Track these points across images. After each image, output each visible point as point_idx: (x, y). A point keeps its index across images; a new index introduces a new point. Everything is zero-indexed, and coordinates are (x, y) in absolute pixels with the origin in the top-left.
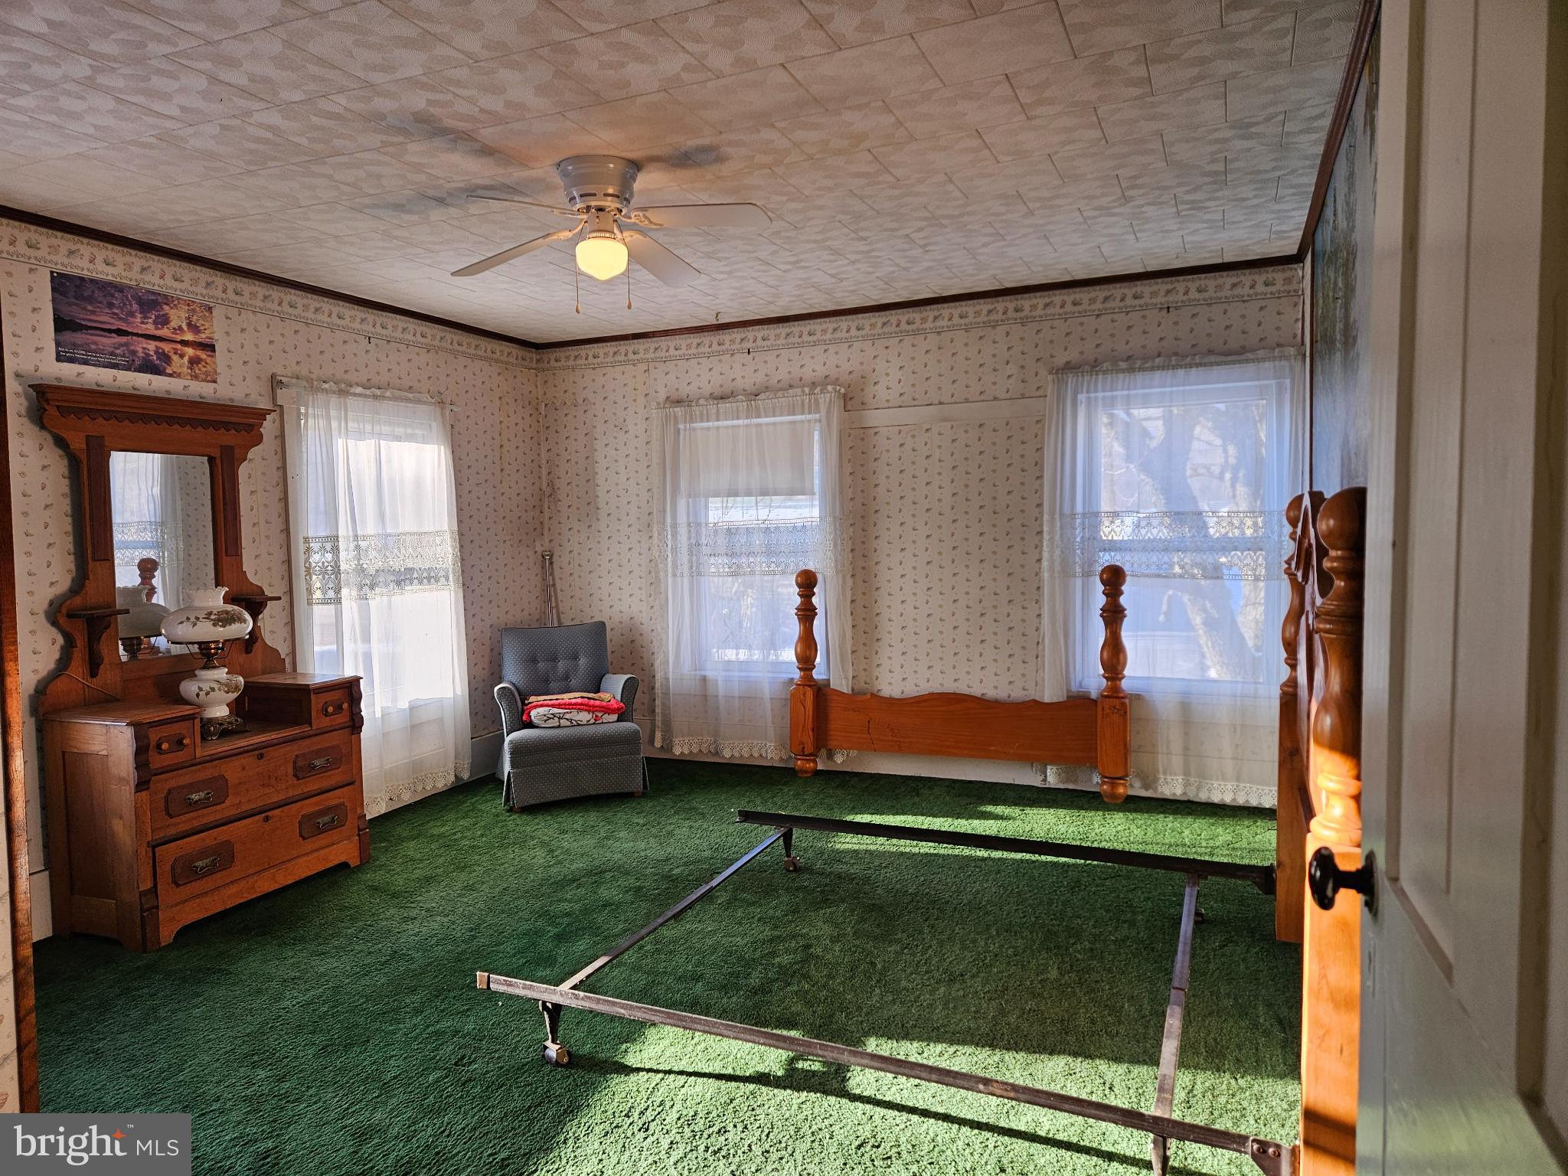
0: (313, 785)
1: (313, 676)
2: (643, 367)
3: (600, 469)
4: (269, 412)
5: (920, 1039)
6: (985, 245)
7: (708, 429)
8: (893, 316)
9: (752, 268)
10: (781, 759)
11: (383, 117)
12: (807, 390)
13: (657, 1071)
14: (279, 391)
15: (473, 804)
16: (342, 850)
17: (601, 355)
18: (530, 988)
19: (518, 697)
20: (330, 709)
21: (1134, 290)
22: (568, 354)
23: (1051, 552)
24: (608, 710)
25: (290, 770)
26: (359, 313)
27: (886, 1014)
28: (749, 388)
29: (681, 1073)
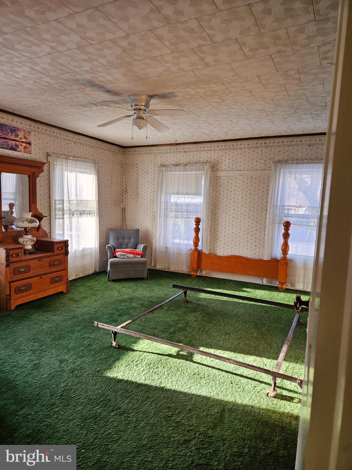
0: (54, 269)
1: (56, 239)
2: (154, 155)
3: (140, 184)
4: (46, 163)
5: (215, 348)
6: (255, 124)
7: (172, 174)
8: (228, 143)
9: (186, 127)
10: (187, 272)
11: (78, 80)
12: (201, 164)
13: (142, 351)
14: (49, 157)
15: (99, 278)
16: (62, 288)
17: (142, 151)
18: (109, 327)
19: (113, 250)
20: (60, 249)
21: (300, 139)
22: (132, 150)
23: (270, 216)
24: (138, 254)
25: (48, 264)
26: (72, 135)
27: (206, 341)
28: (185, 163)
29: (148, 352)
